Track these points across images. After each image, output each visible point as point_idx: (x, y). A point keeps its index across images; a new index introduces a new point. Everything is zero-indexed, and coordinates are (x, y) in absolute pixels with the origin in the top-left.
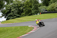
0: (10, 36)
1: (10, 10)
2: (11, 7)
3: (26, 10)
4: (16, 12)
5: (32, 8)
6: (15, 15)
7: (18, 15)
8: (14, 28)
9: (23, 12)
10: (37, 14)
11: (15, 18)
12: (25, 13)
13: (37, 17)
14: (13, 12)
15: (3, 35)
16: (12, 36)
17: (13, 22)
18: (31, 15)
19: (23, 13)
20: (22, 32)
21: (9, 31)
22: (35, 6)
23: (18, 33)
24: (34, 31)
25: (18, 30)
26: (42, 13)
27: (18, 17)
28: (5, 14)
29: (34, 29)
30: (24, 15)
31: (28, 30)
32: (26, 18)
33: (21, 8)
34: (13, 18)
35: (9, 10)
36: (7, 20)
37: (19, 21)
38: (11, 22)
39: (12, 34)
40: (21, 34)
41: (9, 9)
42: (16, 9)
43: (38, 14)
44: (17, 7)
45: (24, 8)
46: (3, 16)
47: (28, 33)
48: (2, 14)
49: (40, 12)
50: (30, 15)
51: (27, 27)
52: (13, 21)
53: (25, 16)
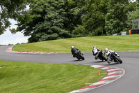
1: (44, 13)
2: (45, 6)
3: (87, 19)
4: (60, 22)
5: (106, 13)
7: (64, 31)
8: (49, 68)
9: (81, 24)
10: (119, 32)
11: (56, 38)
12: (86, 28)
13: (119, 42)
14: (50, 19)
15: (15, 84)
16: (43, 90)
17: (48, 50)
19: (80, 27)
20: (71, 80)
21: (33, 73)
22: (118, 8)
23: (60, 84)
24: (108, 82)
25: (60, 76)
26: (134, 32)
27: (65, 36)
28: (28, 25)
29: (107, 75)
30: (81, 32)
31: (91, 77)
32: (86, 41)
33: (76, 11)
34: (49, 39)
36: (31, 41)
37: (65, 49)
38: (43, 50)
39: (41, 83)
40: (68, 87)
41: (41, 10)
42: (60, 13)
43: (124, 33)
44: (63, 7)
45: (84, 12)
47: (88, 86)
48: (18, 25)
49: (130, 27)
50: (99, 34)
51: (89, 67)
52: (48, 47)
53: (86, 34)
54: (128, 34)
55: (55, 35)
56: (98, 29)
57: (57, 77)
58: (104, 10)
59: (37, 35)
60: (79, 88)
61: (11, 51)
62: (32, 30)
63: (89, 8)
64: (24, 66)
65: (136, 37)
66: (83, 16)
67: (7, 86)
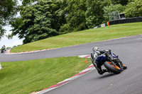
0: (33, 81)
2: (33, 12)
3: (71, 18)
4: (48, 23)
5: (85, 11)
6: (44, 31)
8: (43, 63)
9: (65, 22)
11: (46, 37)
13: (100, 33)
16: (40, 82)
17: (41, 48)
18: (86, 27)
19: (65, 25)
20: (63, 71)
21: (30, 70)
22: (95, 5)
23: (54, 75)
25: (54, 68)
26: (111, 23)
28: (20, 29)
30: (66, 29)
31: (79, 65)
32: (72, 36)
33: (60, 12)
34: (40, 39)
35: (28, 18)
36: (25, 42)
37: (54, 45)
39: (38, 77)
40: (61, 77)
41: (30, 15)
42: (47, 16)
43: (103, 25)
44: (48, 10)
45: (67, 12)
46: (14, 34)
47: (78, 74)
48: (13, 30)
49: (107, 20)
50: (82, 29)
51: (77, 58)
52: (41, 45)
54: (106, 25)
55: (45, 35)
56: (81, 25)
57: (51, 69)
58: (84, 8)
59: (30, 37)
60: (70, 76)
61: (9, 53)
62: (25, 33)
63: (71, 8)
64: (22, 64)
65: (114, 27)
66: (67, 15)
67: (10, 83)
